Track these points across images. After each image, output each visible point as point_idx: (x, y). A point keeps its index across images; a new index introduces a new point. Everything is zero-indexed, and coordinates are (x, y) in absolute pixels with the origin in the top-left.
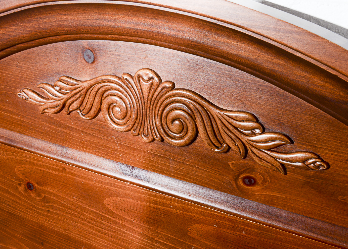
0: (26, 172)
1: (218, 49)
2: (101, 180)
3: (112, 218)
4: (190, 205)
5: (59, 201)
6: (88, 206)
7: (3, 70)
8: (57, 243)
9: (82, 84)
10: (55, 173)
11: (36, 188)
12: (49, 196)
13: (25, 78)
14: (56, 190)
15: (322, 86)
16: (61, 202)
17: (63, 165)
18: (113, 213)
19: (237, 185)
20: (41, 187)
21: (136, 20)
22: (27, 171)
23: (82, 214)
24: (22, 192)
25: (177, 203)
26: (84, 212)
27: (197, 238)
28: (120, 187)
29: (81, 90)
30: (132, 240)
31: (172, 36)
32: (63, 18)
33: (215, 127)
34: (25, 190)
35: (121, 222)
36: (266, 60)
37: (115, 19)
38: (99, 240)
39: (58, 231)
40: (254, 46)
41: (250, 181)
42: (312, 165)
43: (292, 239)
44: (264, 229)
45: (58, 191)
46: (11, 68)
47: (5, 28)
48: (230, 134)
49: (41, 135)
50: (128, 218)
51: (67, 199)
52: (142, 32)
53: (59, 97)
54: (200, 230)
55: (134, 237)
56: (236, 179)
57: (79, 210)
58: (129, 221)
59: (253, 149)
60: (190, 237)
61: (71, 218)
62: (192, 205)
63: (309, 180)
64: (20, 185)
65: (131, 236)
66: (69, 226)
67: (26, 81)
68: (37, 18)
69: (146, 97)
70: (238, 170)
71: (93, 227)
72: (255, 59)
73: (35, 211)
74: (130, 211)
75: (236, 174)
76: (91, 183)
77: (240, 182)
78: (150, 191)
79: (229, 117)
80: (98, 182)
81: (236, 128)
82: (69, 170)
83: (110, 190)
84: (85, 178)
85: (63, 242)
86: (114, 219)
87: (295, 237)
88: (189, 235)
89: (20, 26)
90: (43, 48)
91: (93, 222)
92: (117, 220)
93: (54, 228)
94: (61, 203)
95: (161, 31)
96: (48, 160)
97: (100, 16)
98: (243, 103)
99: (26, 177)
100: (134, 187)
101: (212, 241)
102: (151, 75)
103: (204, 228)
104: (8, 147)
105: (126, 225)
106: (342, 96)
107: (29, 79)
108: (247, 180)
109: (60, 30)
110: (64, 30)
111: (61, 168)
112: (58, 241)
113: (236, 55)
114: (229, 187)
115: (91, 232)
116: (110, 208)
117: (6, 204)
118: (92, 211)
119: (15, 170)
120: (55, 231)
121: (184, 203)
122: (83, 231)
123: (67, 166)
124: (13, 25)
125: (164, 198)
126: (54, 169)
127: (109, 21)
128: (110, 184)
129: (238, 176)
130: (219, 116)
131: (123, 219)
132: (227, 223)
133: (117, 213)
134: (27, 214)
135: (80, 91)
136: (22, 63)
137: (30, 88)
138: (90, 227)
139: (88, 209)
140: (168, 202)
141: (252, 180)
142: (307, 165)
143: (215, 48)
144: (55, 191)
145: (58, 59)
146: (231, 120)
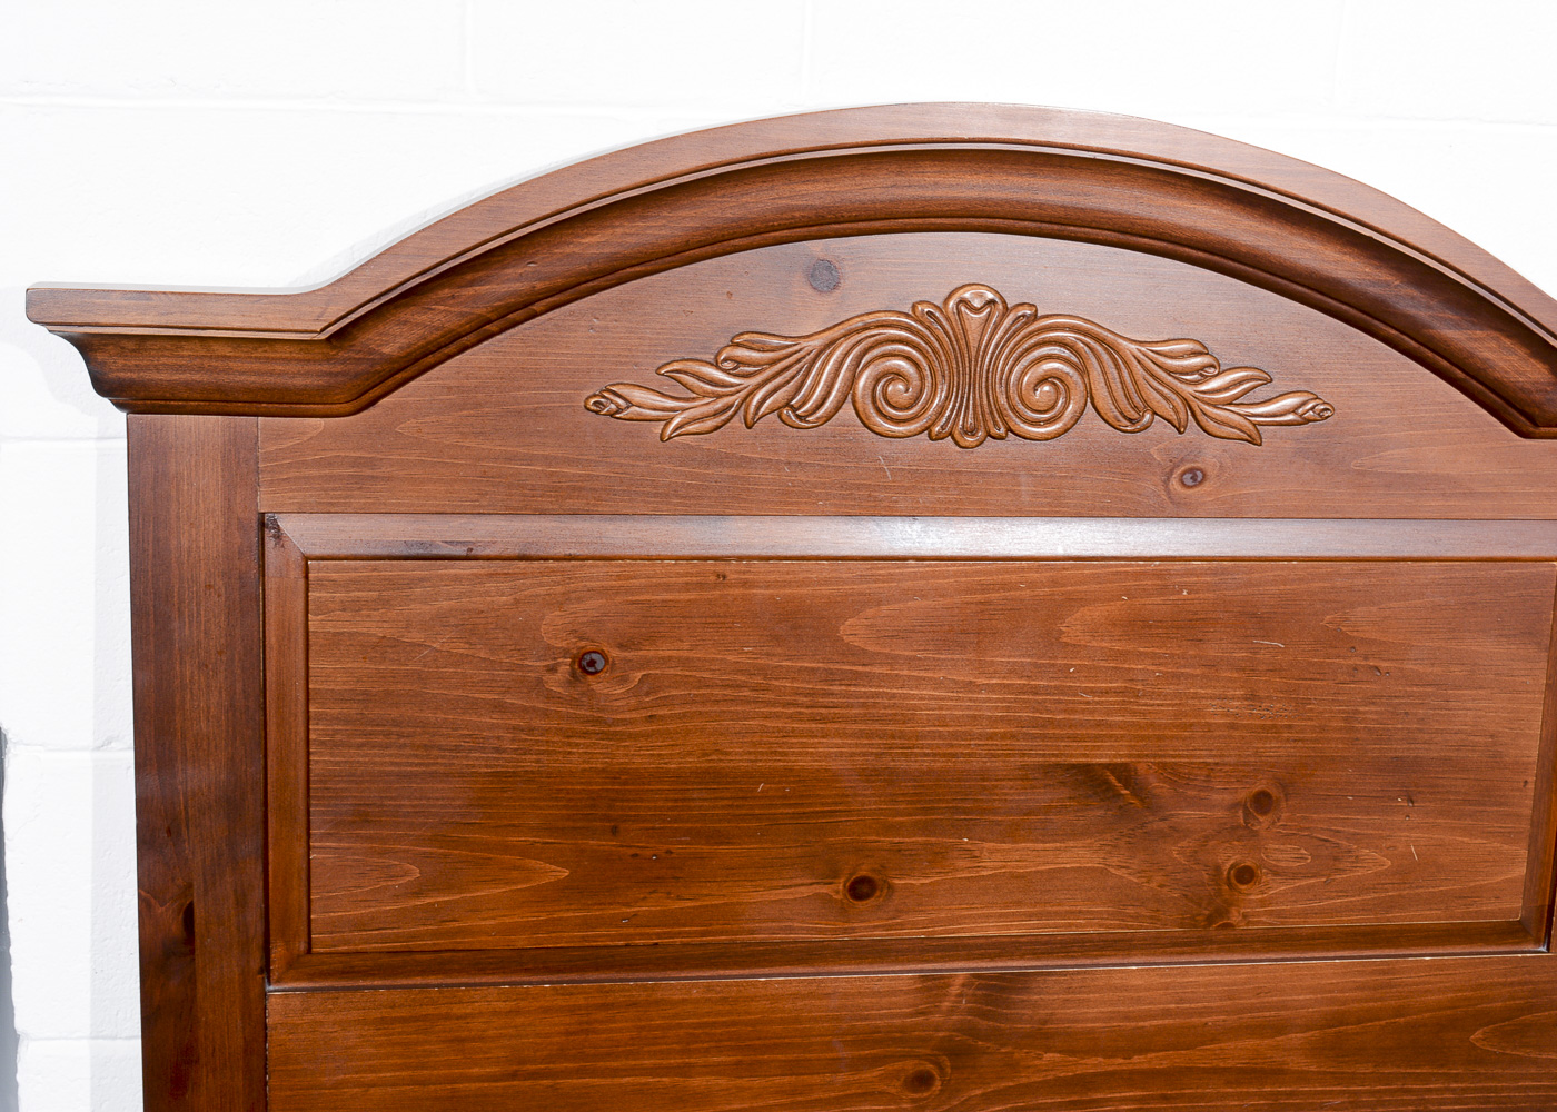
0: (583, 623)
1: (1155, 220)
2: (834, 575)
3: (860, 668)
4: (1067, 569)
5: (694, 673)
6: (790, 657)
7: (536, 346)
8: (670, 809)
9: (803, 343)
10: (688, 598)
11: (613, 661)
12: (658, 672)
13: (614, 356)
14: (686, 645)
15: (1336, 262)
16: (698, 674)
17: (721, 567)
18: (865, 652)
19: (1168, 492)
20: (632, 653)
21: (988, 179)
22: (585, 619)
23: (767, 689)
24: (559, 690)
25: (1037, 572)
26: (776, 679)
27: (1083, 642)
28: (890, 578)
29: (804, 357)
30: (915, 707)
31: (1062, 206)
32: (798, 189)
33: (1127, 379)
34: (569, 682)
35: (885, 670)
36: (1244, 230)
37: (936, 183)
38: (814, 746)
39: (680, 768)
40: (1225, 207)
41: (1194, 478)
42: (1311, 413)
43: (1279, 572)
44: (1224, 571)
45: (693, 647)
46: (568, 337)
47: (614, 227)
48: (1160, 388)
49: (650, 503)
50: (906, 653)
51: (722, 659)
52: (996, 204)
53: (732, 385)
54: (1089, 619)
55: (921, 699)
56: (1166, 482)
57: (759, 680)
58: (911, 661)
59: (1206, 407)
60: (1067, 644)
61: (731, 712)
62: (1073, 567)
63: (1302, 445)
64: (552, 669)
65: (913, 697)
66: (721, 740)
67: (616, 363)
68: (724, 196)
69: (973, 344)
70: (1171, 461)
71: (800, 713)
72: (1226, 230)
73: (603, 732)
74: (914, 631)
75: (1167, 470)
76: (805, 591)
77: (1175, 485)
78: (970, 565)
79: (1157, 352)
80: (827, 582)
81: (1169, 372)
82: (736, 576)
83: (860, 594)
84: (787, 584)
85: (695, 796)
86: (867, 669)
87: (1283, 568)
88: (1065, 640)
89: (664, 217)
90: (686, 273)
91: (801, 699)
92: (877, 670)
93: (665, 763)
94: (700, 680)
95: (1041, 197)
96: (668, 565)
97: (899, 178)
98: (1179, 323)
99: (581, 639)
100: (928, 566)
101: (1117, 638)
102: (990, 296)
103: (1097, 612)
104: (522, 564)
105: (901, 673)
106: (1368, 274)
107: (627, 356)
108: (1188, 477)
109: (781, 219)
110: (793, 218)
111: (712, 578)
112: (676, 800)
113: (1188, 228)
114: (1151, 502)
115: (793, 730)
116: (856, 644)
117: (485, 748)
118: (801, 670)
119: (538, 630)
120: (668, 770)
121: (1052, 569)
122: (768, 737)
123: (730, 569)
124: (643, 217)
125: (1007, 571)
126: (687, 587)
127: (921, 187)
128: (863, 579)
129: (1171, 472)
130: (1139, 354)
131: (892, 660)
132: (1149, 583)
133: (877, 649)
134: (570, 753)
135: (799, 360)
136: (609, 318)
137: (629, 382)
138: (790, 717)
139: (788, 668)
140: (1014, 576)
141: (1199, 473)
142: (1301, 416)
143: (1149, 220)
144: (681, 650)
145: (730, 294)
146: (1162, 359)
